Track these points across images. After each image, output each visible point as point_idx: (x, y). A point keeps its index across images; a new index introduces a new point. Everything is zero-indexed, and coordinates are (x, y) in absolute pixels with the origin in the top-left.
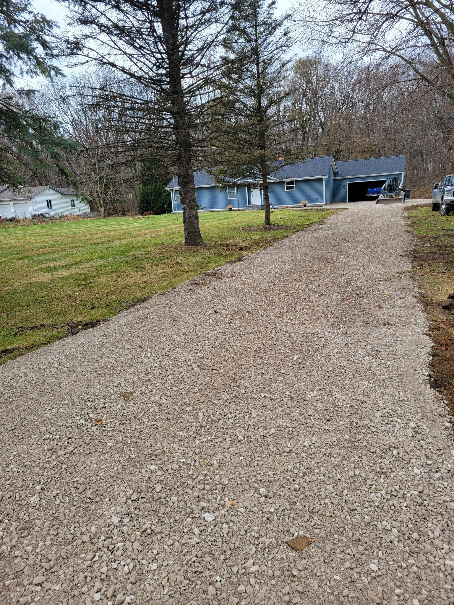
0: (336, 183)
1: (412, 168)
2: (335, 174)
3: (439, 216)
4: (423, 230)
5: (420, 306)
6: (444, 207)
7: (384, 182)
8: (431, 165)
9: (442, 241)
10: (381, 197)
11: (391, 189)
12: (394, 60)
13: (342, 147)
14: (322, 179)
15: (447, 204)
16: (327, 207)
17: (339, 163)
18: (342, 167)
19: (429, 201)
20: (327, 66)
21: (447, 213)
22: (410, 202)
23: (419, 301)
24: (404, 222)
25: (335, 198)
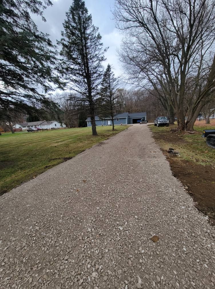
0: (129, 119)
1: (147, 115)
2: (129, 117)
3: (157, 127)
4: (154, 131)
5: (161, 152)
6: (158, 125)
7: (142, 119)
8: (152, 115)
9: (160, 133)
10: (141, 122)
11: (143, 120)
12: (143, 89)
13: (130, 110)
14: (126, 118)
15: (159, 124)
16: (127, 125)
17: (130, 114)
18: (130, 115)
19: (153, 123)
20: (125, 90)
21: (158, 127)
22: (148, 124)
23: (161, 150)
24: (149, 129)
25: (129, 123)
